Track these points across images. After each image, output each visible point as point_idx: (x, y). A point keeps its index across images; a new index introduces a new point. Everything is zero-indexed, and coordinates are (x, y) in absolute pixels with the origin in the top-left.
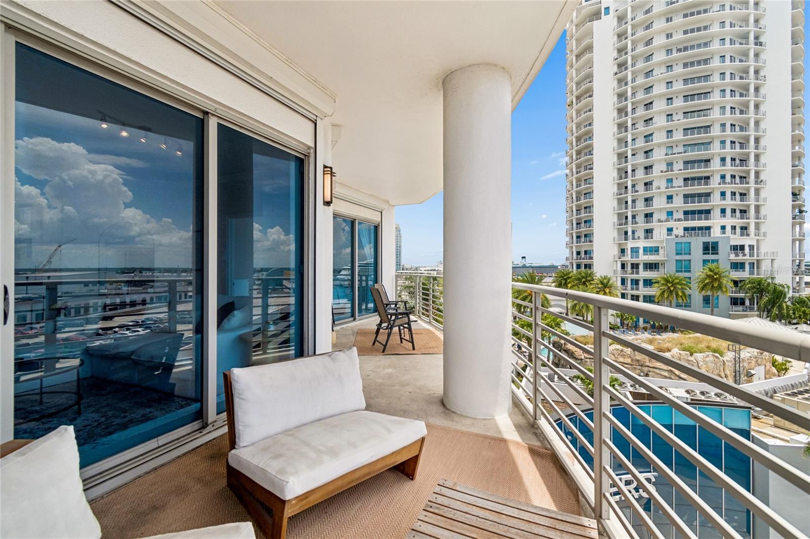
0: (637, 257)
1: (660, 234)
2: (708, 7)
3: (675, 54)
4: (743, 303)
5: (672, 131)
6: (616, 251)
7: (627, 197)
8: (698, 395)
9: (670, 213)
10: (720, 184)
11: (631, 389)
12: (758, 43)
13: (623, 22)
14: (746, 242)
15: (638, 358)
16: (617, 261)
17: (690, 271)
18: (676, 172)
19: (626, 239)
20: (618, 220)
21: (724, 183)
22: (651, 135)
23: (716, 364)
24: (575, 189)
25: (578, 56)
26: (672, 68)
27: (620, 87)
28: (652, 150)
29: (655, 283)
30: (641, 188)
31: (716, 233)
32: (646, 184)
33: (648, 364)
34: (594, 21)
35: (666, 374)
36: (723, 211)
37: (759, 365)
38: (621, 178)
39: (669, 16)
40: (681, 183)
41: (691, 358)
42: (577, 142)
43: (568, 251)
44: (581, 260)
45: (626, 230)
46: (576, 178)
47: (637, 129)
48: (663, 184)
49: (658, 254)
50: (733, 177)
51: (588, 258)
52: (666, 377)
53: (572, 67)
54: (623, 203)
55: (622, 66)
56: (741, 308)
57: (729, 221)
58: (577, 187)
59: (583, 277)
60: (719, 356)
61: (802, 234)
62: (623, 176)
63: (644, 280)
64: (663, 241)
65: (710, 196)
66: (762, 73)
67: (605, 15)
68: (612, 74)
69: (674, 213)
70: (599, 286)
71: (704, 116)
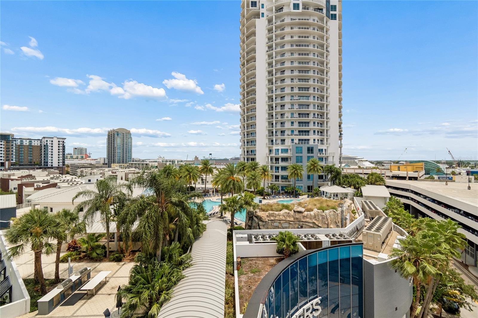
0: (278, 154)
1: (288, 142)
2: (309, 27)
3: (295, 47)
4: (322, 178)
5: (293, 88)
6: (267, 151)
7: (273, 121)
9: (292, 131)
10: (313, 118)
12: (327, 51)
13: (271, 23)
14: (323, 147)
15: (297, 217)
17: (302, 162)
18: (295, 110)
19: (272, 144)
20: (269, 133)
21: (315, 117)
22: (284, 88)
23: (334, 216)
24: (246, 114)
25: (248, 37)
26: (293, 54)
27: (269, 59)
28: (284, 97)
29: (288, 168)
30: (279, 116)
31: (311, 142)
32: (282, 115)
34: (256, 18)
38: (270, 110)
39: (292, 26)
40: (297, 116)
41: (324, 214)
42: (247, 87)
43: (242, 150)
44: (249, 156)
45: (272, 139)
46: (247, 108)
47: (278, 84)
48: (290, 116)
49: (288, 153)
50: (318, 115)
51: (253, 155)
53: (245, 43)
54: (271, 124)
55: (270, 47)
56: (322, 180)
57: (317, 137)
59: (253, 166)
62: (271, 109)
63: (281, 167)
64: (290, 146)
65: (309, 123)
66: (328, 66)
67: (262, 17)
68: (265, 51)
69: (294, 131)
70: (262, 171)
71: (307, 82)
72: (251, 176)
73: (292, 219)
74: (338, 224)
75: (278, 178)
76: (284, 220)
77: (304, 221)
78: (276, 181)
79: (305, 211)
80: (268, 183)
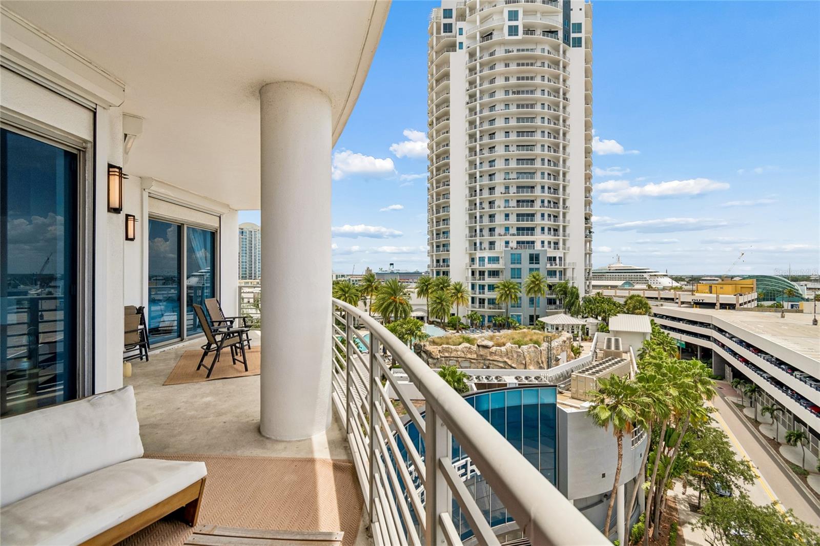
0: (484, 265)
1: (500, 245)
2: (533, 61)
3: (511, 96)
4: (555, 303)
5: (508, 159)
6: (467, 260)
7: (476, 213)
8: (524, 380)
9: (507, 229)
11: (476, 381)
12: (565, 99)
13: (473, 59)
14: (558, 254)
15: (482, 354)
16: (468, 269)
17: (520, 278)
18: (511, 194)
19: (475, 250)
20: (470, 232)
21: (543, 206)
22: (494, 161)
23: (535, 353)
24: (435, 203)
25: (438, 81)
26: (509, 106)
27: (471, 115)
28: (494, 174)
29: (497, 287)
30: (486, 205)
31: (538, 246)
32: (490, 203)
33: (489, 358)
34: (450, 52)
35: (502, 365)
36: (543, 229)
37: (563, 351)
38: (471, 196)
39: (507, 62)
40: (515, 204)
41: (519, 350)
42: (437, 159)
43: (429, 258)
44: (439, 267)
45: (475, 242)
46: (436, 192)
47: (484, 154)
48: (502, 204)
49: (499, 263)
50: (549, 202)
51: (445, 266)
52: (502, 368)
53: (433, 90)
54: (473, 217)
55: (472, 97)
56: (554, 307)
57: (547, 237)
58: (437, 201)
59: (442, 283)
60: (538, 347)
61: (591, 250)
62: (473, 193)
63: (488, 285)
64: (502, 252)
65: (534, 216)
66: (567, 123)
67: (459, 49)
68: (465, 103)
69: (510, 229)
70: (454, 291)
71: (531, 150)
72: (435, 299)
75: (484, 303)
78: (480, 307)
80: (467, 310)
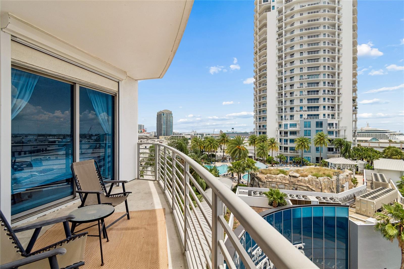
0: (287, 128)
1: (297, 118)
2: (318, 10)
3: (304, 31)
4: (333, 150)
5: (302, 68)
6: (277, 126)
7: (282, 99)
9: (301, 108)
10: (323, 94)
12: (339, 29)
13: (281, 14)
14: (334, 121)
15: (292, 181)
16: (278, 131)
17: (310, 135)
18: (304, 88)
19: (282, 120)
20: (278, 110)
21: (325, 94)
22: (293, 70)
23: (328, 182)
24: (258, 95)
25: (260, 29)
26: (302, 38)
27: (279, 45)
28: (293, 77)
29: (295, 141)
30: (288, 95)
31: (321, 117)
32: (291, 93)
34: (267, 12)
36: (324, 107)
38: (279, 90)
39: (302, 13)
40: (307, 93)
41: (317, 180)
42: (259, 71)
43: (254, 125)
44: (261, 130)
45: (282, 115)
46: (259, 89)
47: (287, 66)
48: (298, 94)
49: (296, 127)
50: (328, 91)
51: (264, 129)
53: (257, 34)
54: (281, 102)
55: (280, 35)
56: (332, 152)
57: (327, 112)
58: (259, 94)
59: (263, 139)
61: (356, 119)
62: (281, 89)
63: (290, 140)
64: (298, 121)
65: (319, 100)
66: (341, 43)
67: (272, 9)
68: (276, 39)
69: (303, 108)
70: (270, 143)
71: (317, 62)
72: (259, 147)
73: (288, 182)
74: (333, 190)
75: (287, 149)
76: (280, 182)
77: (298, 184)
78: (285, 152)
79: (299, 176)
80: (278, 153)
